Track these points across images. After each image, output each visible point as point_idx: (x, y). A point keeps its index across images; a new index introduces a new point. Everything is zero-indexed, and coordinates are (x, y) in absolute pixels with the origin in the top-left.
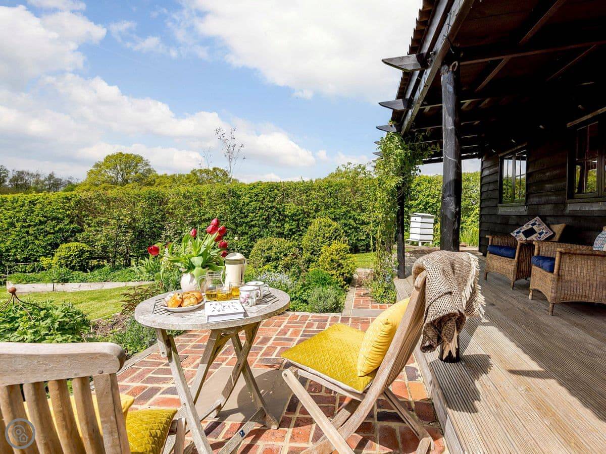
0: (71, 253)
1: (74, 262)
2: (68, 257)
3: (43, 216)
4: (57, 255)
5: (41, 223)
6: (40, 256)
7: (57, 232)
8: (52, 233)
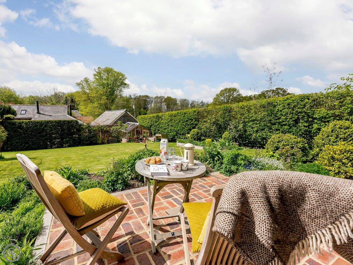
0: (194, 133)
1: (195, 137)
2: (194, 135)
3: (188, 119)
4: (191, 133)
5: (187, 121)
6: (186, 133)
7: (191, 125)
8: (190, 125)
